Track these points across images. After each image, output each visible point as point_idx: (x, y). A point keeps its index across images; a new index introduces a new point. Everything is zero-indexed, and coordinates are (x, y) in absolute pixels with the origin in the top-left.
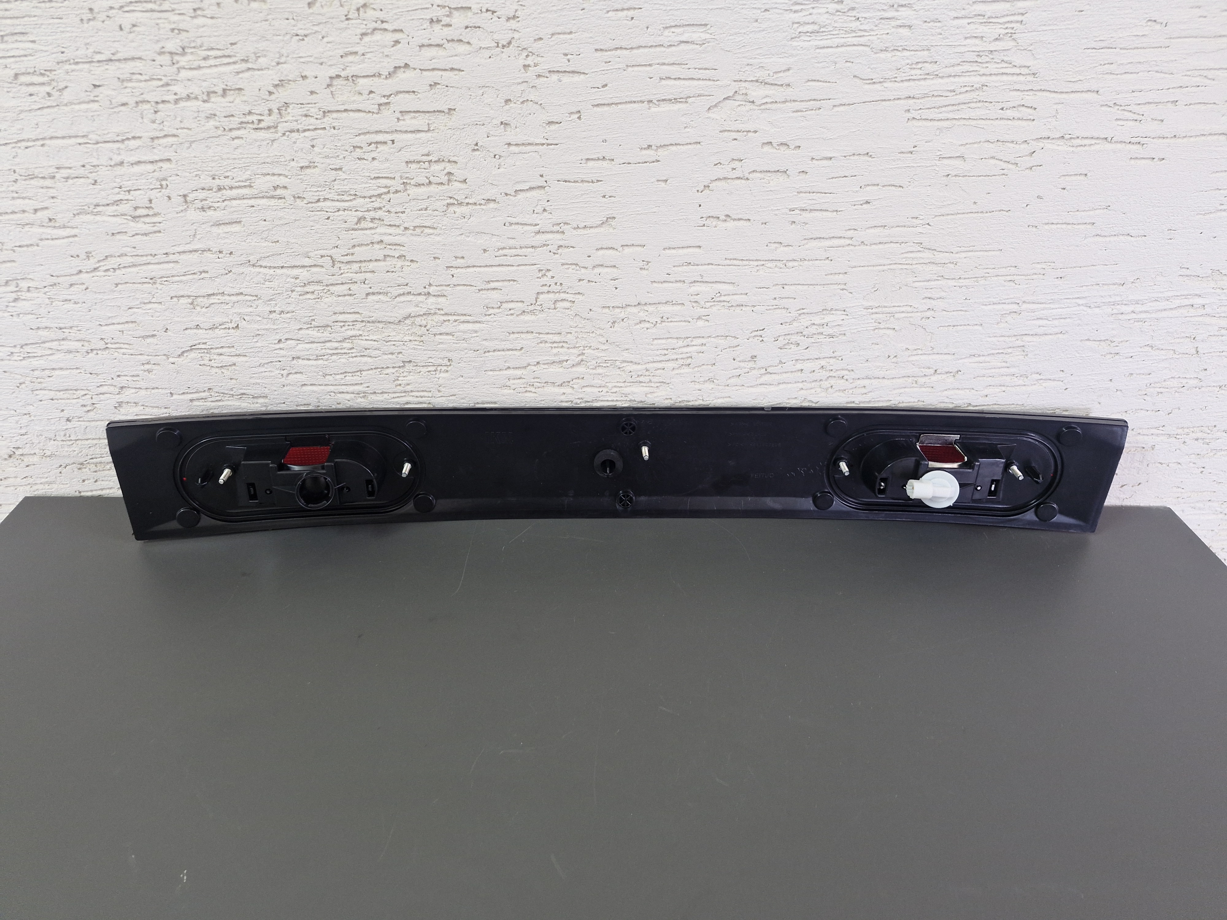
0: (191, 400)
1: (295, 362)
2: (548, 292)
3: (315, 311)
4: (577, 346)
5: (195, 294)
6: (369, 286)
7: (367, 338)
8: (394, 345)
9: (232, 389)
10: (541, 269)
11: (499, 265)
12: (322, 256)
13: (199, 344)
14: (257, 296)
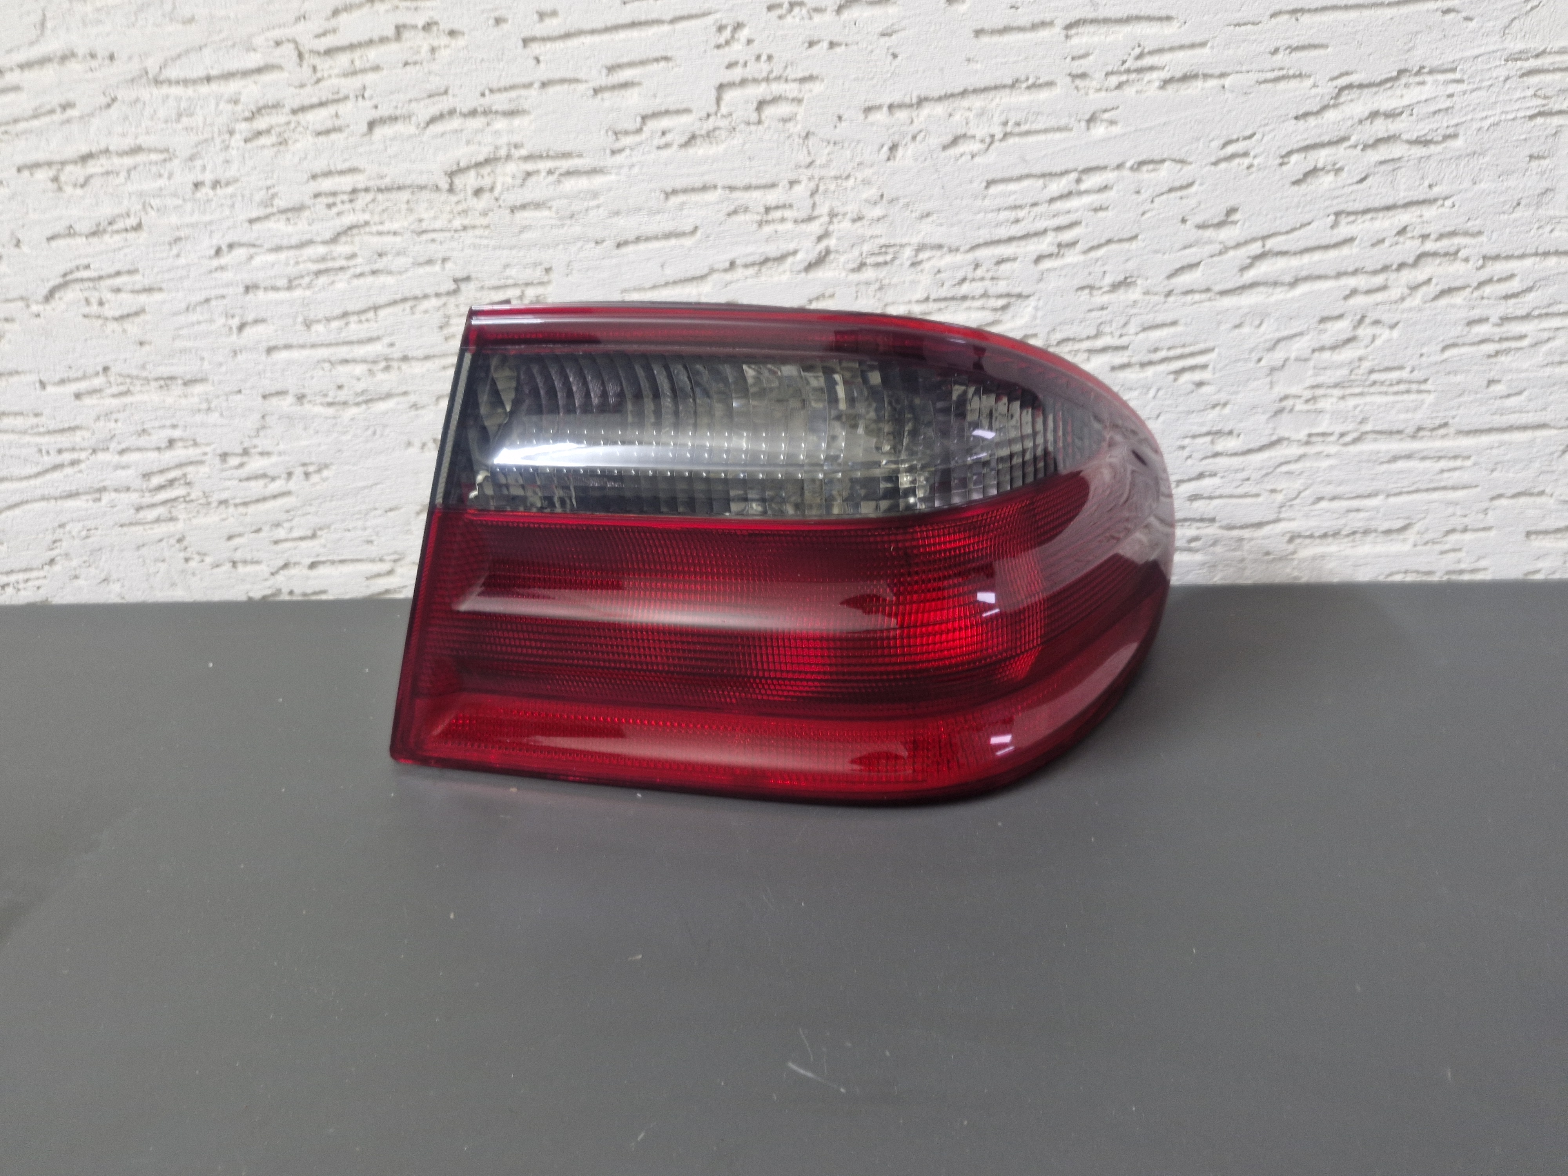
0: (78, 396)
1: (251, 296)
2: (743, 82)
3: (275, 177)
4: (816, 213)
5: (57, 158)
6: (374, 102)
7: (380, 228)
8: (433, 240)
9: (143, 367)
10: (724, 22)
11: (633, 25)
12: (278, 44)
13: (78, 268)
14: (167, 150)
